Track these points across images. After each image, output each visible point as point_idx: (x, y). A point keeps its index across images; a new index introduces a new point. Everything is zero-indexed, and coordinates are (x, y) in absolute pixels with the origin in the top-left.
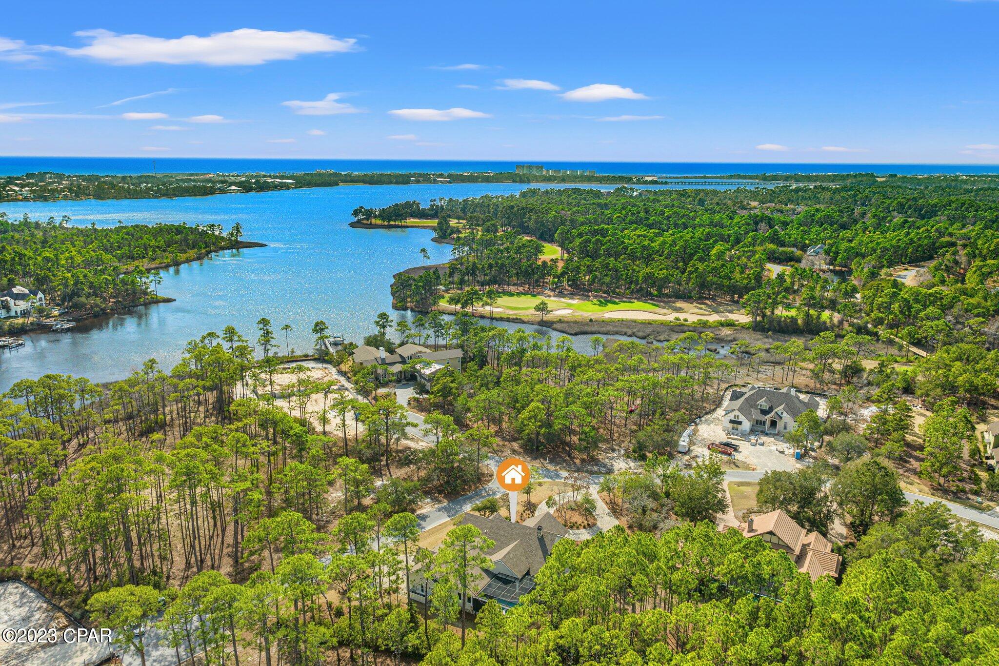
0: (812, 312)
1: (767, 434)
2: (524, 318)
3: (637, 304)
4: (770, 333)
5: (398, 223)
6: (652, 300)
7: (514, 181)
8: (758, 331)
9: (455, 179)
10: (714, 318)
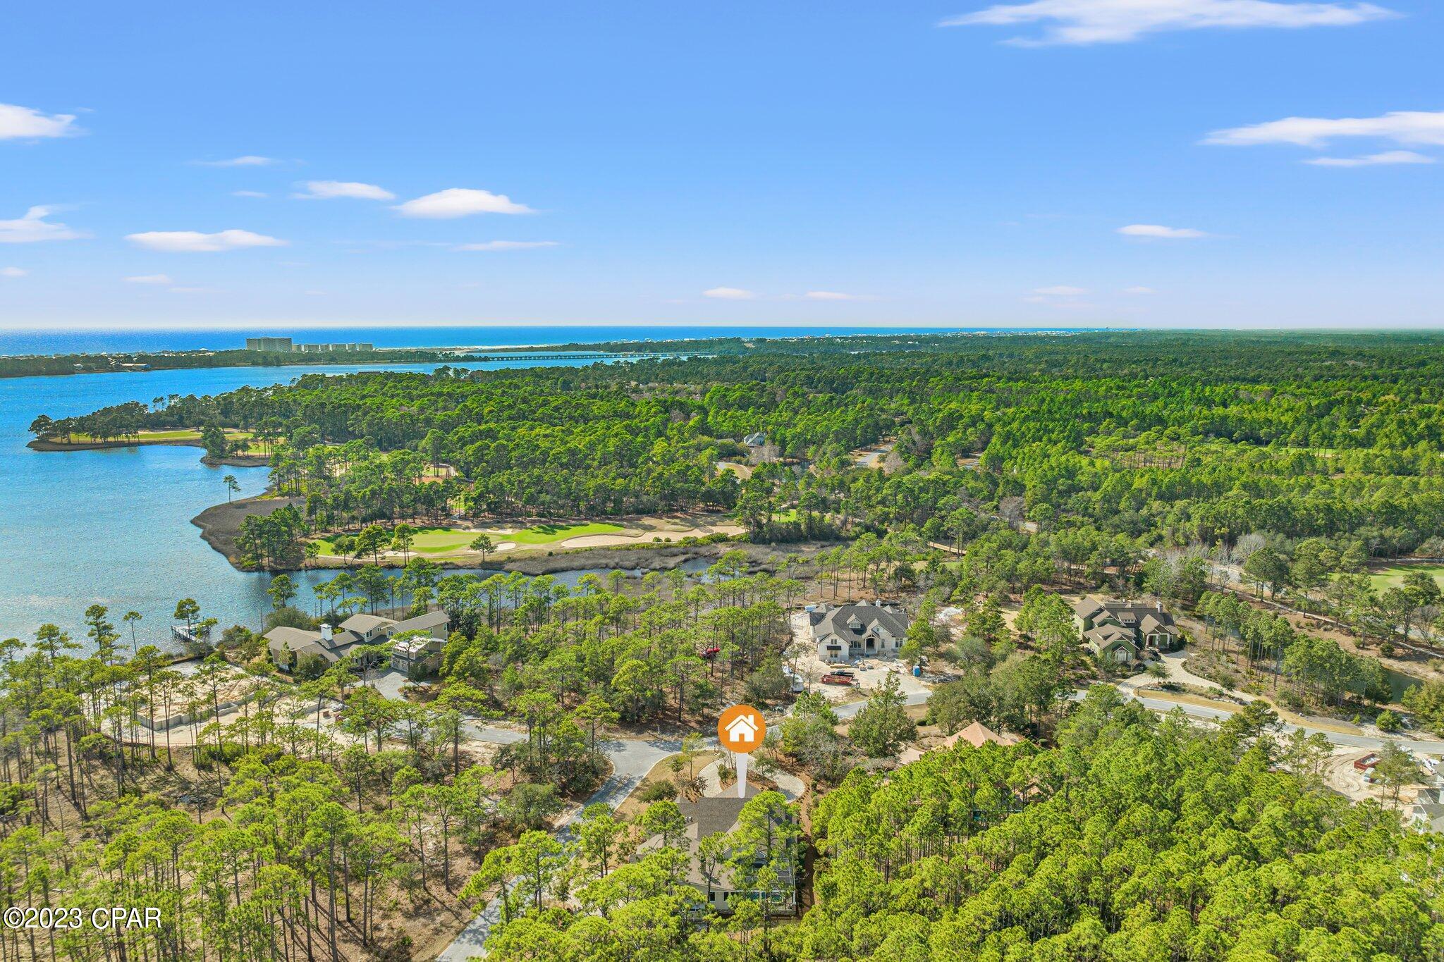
0: (815, 514)
1: (868, 656)
2: (458, 562)
3: (594, 527)
4: (773, 544)
5: (122, 438)
6: (610, 519)
7: (255, 364)
8: (759, 543)
9: (154, 363)
10: (698, 534)
